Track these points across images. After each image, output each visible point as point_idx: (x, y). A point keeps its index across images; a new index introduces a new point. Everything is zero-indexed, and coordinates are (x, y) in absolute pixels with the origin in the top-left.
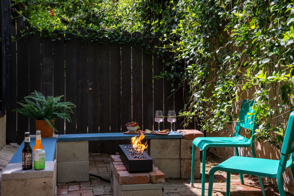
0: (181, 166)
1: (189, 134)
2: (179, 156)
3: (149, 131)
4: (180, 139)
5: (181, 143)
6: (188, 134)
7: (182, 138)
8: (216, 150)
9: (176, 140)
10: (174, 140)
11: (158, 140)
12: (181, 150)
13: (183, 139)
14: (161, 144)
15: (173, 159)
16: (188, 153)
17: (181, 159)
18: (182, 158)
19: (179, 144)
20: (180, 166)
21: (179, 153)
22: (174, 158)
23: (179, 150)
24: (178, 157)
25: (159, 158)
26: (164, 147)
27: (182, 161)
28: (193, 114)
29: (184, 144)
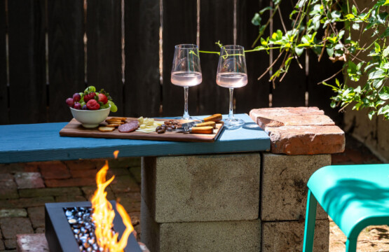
0: (261, 244)
1: (293, 138)
2: (257, 210)
3: (151, 124)
4: (262, 153)
5: (266, 167)
6: (289, 137)
7: (268, 150)
8: (376, 138)
9: (247, 156)
10: (239, 156)
11: (182, 160)
12: (265, 193)
13: (270, 152)
14: (194, 174)
15: (235, 223)
16: (287, 201)
17: (263, 222)
18: (268, 219)
19: (259, 170)
20: (259, 246)
21: (257, 200)
22: (238, 218)
23: (258, 192)
24: (254, 215)
25: (184, 219)
26: (204, 181)
27: (266, 229)
28: (307, 40)
29: (274, 172)
